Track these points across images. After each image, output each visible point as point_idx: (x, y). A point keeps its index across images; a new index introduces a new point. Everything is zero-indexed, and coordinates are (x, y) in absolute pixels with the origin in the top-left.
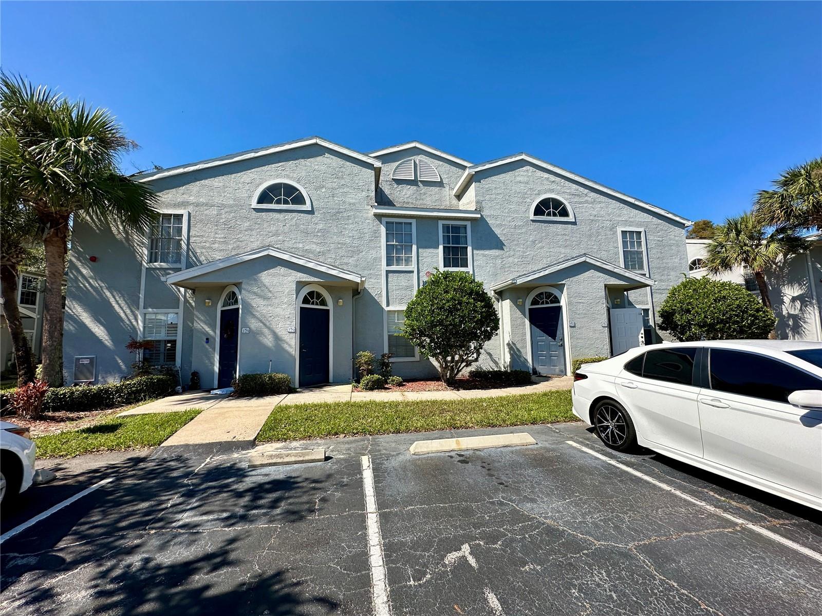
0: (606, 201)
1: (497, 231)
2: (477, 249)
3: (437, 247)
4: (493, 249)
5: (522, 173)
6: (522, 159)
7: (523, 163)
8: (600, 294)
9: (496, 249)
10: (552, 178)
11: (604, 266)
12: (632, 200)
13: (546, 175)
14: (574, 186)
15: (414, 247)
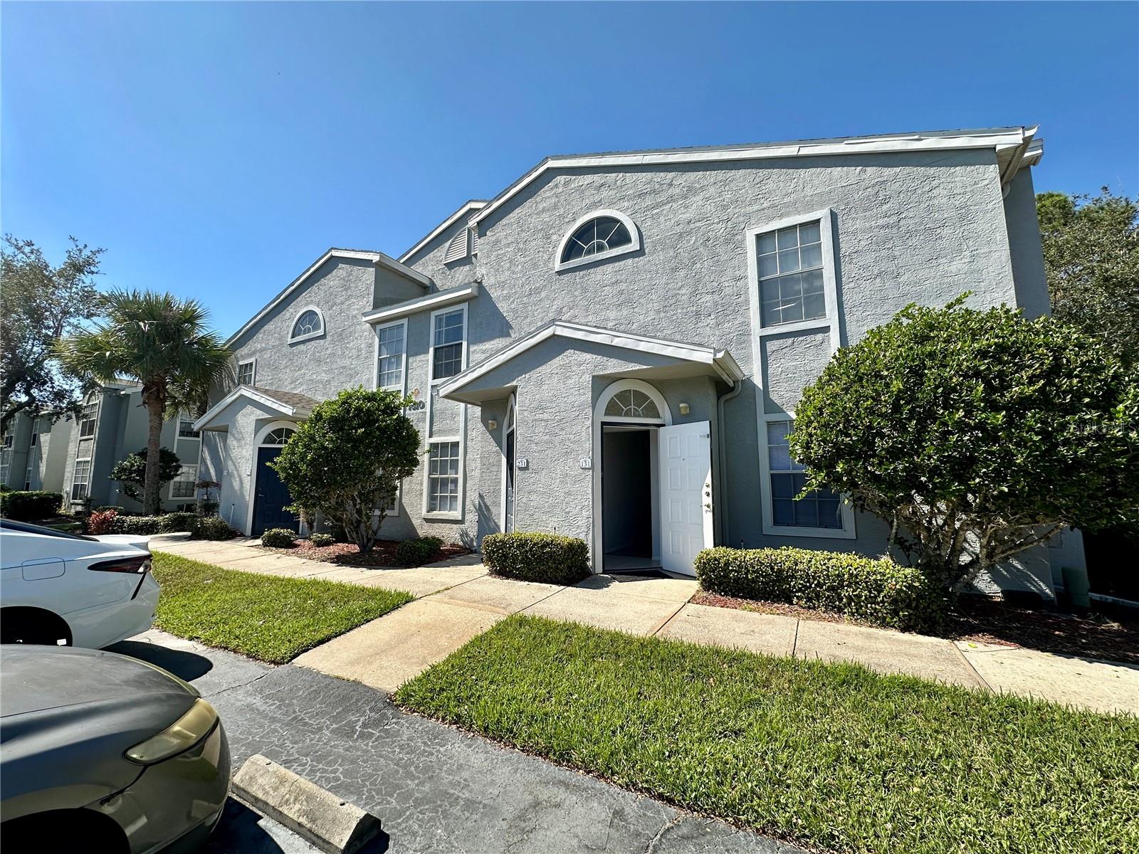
0: (720, 178)
1: (503, 307)
2: (474, 343)
3: (427, 352)
4: (496, 338)
5: (548, 194)
6: (548, 168)
7: (552, 173)
8: (583, 398)
9: (499, 337)
10: (597, 178)
11: (592, 338)
12: (790, 151)
13: (588, 179)
14: (644, 176)
15: (404, 356)
